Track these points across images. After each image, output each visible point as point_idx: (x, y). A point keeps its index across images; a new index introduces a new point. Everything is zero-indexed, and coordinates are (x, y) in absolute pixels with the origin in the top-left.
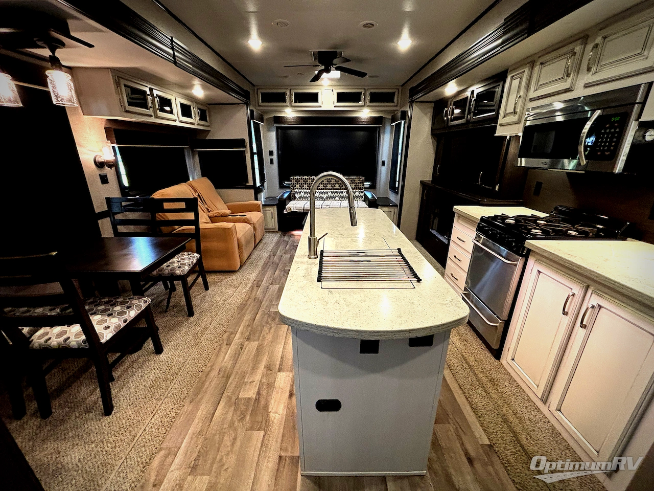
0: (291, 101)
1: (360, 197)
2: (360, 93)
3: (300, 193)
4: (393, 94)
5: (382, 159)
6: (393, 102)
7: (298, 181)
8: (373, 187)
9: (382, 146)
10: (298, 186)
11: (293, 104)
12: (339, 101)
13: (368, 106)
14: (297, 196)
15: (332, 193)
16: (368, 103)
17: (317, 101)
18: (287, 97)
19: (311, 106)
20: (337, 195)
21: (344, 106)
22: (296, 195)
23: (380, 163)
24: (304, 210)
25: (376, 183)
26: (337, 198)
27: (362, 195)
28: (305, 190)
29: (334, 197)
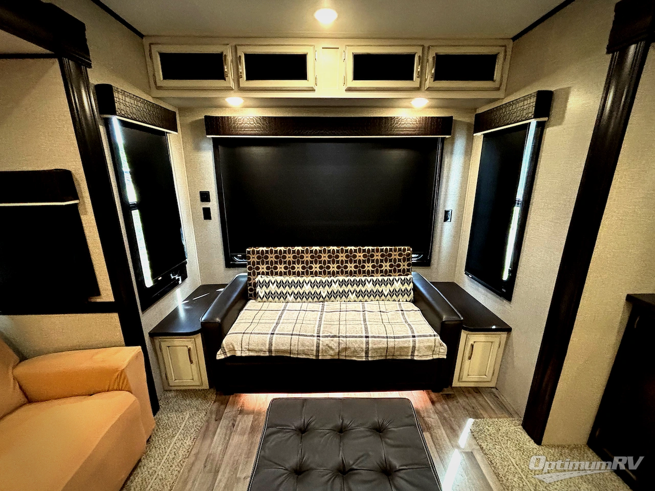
0: (239, 77)
1: (404, 293)
2: (411, 57)
3: (267, 285)
4: (491, 60)
5: (444, 206)
6: (490, 78)
7: (262, 257)
8: (425, 262)
9: (447, 182)
10: (263, 268)
11: (244, 83)
12: (357, 77)
13: (429, 89)
14: (261, 291)
15: (342, 283)
16: (429, 82)
17: (303, 76)
18: (229, 69)
19: (289, 88)
20: (352, 290)
21: (371, 89)
22: (258, 289)
23: (441, 216)
24: (270, 351)
25: (431, 257)
26: (352, 297)
27: (409, 288)
28: (279, 278)
29: (344, 294)
